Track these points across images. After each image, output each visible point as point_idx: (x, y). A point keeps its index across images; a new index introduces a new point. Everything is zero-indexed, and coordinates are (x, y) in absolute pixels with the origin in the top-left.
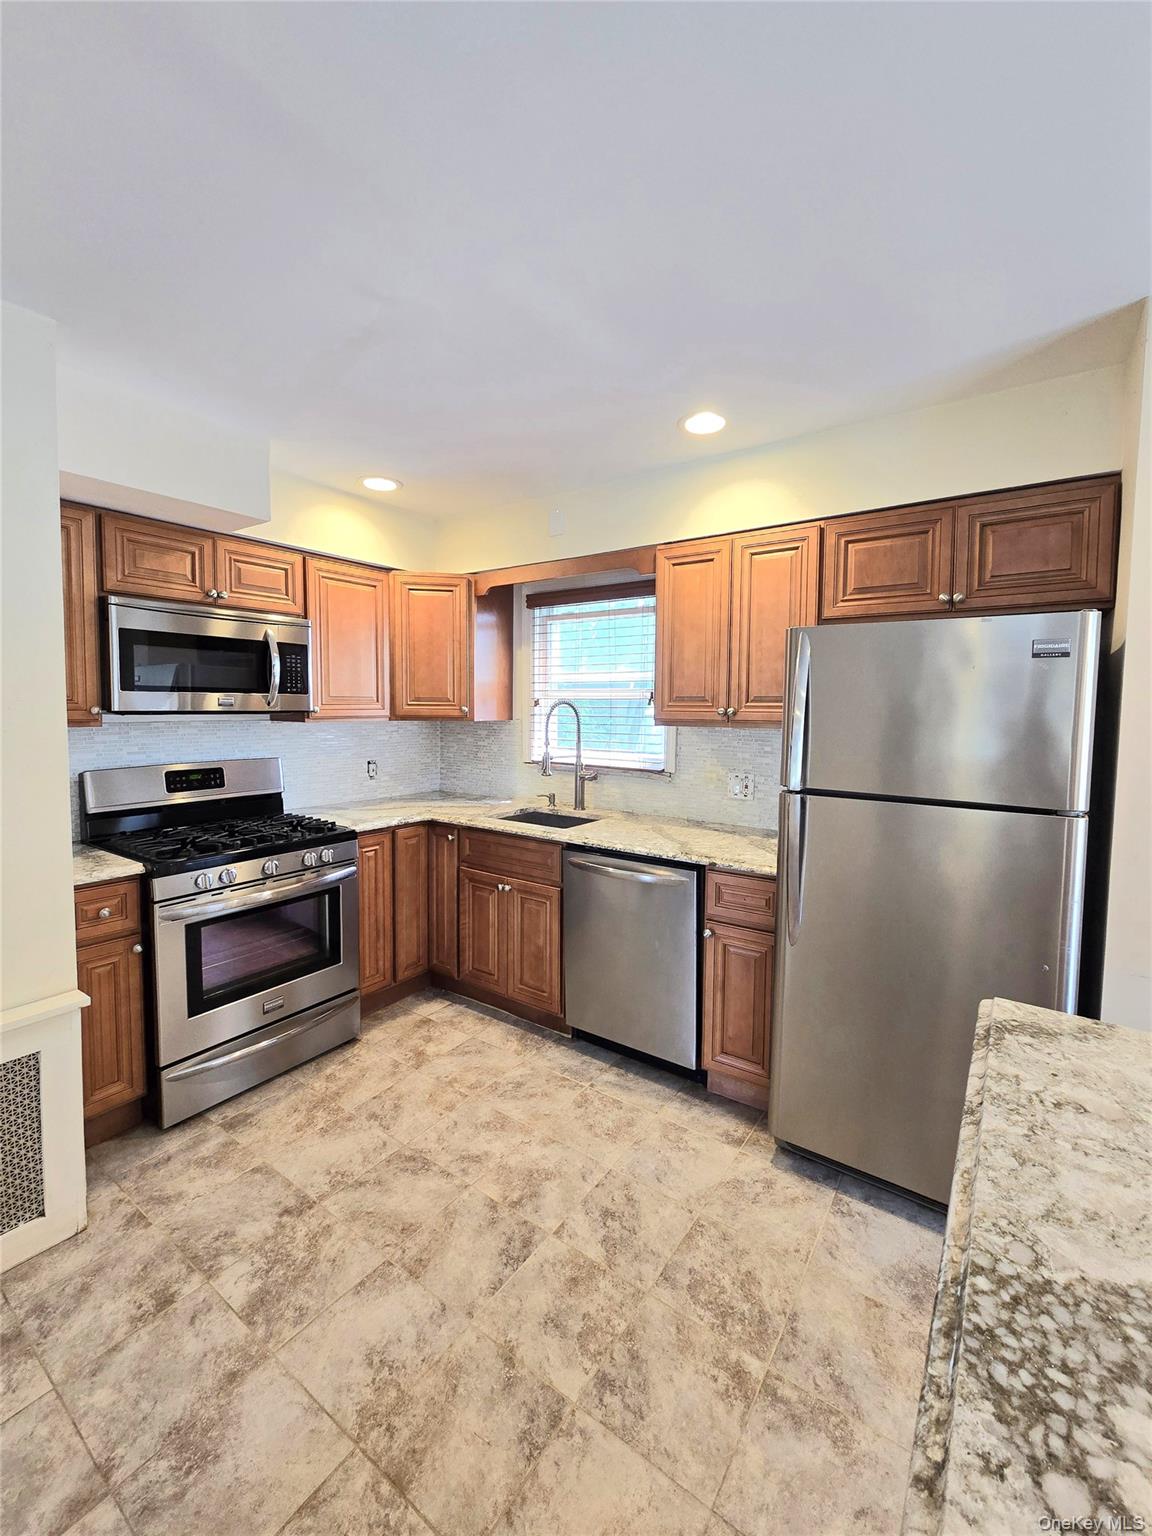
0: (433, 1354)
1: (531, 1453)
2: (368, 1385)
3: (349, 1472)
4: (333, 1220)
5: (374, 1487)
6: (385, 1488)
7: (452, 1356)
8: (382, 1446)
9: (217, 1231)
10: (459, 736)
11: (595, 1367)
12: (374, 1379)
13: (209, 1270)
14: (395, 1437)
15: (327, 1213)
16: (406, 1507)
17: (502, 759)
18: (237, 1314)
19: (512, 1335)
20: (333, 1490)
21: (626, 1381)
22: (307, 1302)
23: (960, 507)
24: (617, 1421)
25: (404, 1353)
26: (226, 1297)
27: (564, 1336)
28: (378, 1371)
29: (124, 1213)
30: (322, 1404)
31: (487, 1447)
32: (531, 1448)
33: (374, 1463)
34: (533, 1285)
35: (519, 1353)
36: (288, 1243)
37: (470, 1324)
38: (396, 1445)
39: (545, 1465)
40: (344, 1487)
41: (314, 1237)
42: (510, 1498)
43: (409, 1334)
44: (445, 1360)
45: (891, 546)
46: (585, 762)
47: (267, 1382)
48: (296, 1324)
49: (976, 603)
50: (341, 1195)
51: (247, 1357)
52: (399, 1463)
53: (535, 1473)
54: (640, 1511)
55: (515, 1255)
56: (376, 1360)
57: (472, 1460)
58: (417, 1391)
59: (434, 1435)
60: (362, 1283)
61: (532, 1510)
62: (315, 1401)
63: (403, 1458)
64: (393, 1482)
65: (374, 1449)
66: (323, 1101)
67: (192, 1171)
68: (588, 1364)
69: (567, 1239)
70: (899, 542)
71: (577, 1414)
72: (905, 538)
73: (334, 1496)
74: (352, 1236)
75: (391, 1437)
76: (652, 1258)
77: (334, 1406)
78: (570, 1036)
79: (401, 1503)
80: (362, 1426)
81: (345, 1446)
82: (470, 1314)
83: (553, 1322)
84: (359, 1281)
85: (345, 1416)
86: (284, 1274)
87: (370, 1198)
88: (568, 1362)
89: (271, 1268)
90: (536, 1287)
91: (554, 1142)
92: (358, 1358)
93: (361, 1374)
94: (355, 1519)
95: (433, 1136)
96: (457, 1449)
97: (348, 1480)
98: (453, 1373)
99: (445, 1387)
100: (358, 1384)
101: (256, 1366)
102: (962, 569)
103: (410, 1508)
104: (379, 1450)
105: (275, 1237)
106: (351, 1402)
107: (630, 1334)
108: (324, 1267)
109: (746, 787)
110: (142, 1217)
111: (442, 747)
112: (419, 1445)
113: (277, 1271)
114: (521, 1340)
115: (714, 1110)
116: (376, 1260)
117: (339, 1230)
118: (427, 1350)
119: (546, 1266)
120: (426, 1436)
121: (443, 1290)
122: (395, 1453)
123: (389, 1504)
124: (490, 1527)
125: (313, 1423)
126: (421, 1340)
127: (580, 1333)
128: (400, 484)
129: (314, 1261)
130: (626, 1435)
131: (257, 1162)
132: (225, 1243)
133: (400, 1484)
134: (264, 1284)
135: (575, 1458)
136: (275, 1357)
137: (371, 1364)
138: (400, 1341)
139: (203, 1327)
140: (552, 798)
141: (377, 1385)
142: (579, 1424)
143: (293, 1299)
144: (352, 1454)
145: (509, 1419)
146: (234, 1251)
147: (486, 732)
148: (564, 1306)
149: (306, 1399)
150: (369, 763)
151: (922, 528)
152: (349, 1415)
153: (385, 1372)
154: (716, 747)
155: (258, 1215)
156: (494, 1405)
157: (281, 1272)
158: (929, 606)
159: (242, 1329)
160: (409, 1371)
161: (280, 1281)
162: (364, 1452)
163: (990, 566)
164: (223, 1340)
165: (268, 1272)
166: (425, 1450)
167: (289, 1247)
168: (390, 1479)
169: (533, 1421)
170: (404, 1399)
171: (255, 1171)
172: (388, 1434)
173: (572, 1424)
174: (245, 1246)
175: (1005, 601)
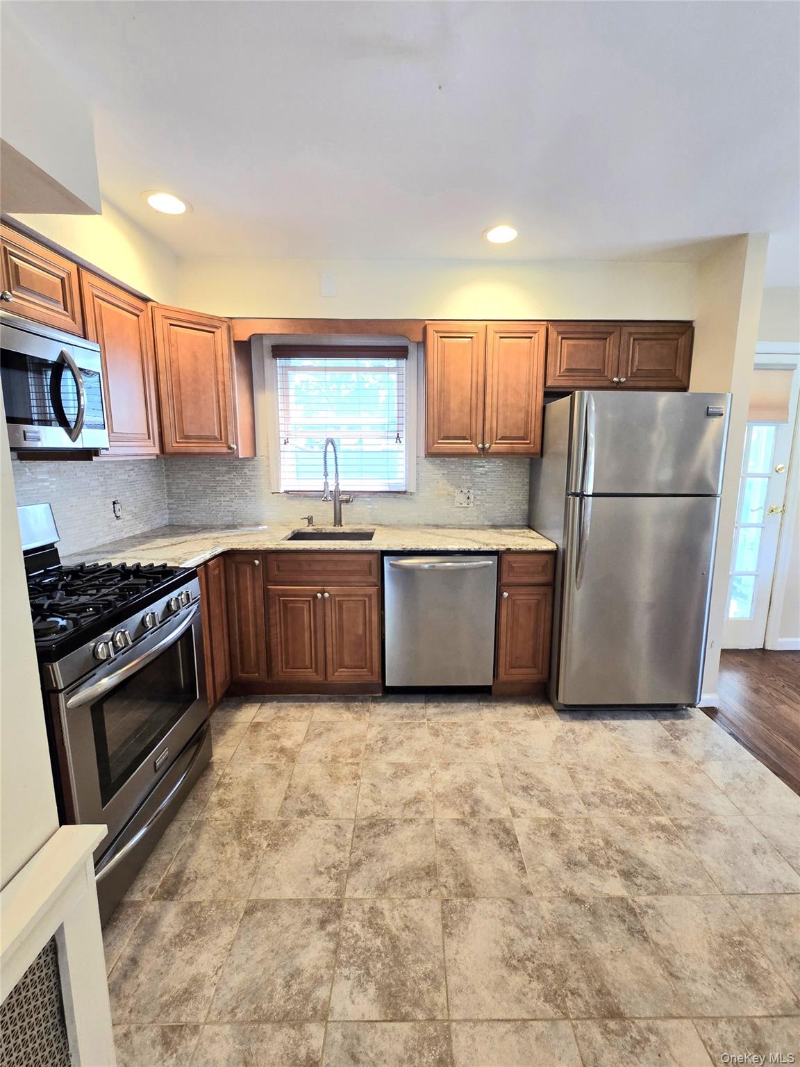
0: (540, 931)
1: (643, 937)
2: (531, 981)
3: (586, 1038)
4: (370, 902)
5: (606, 1031)
6: (612, 1025)
7: (550, 923)
8: (582, 1005)
9: (280, 981)
10: (191, 473)
11: (615, 871)
12: (529, 974)
13: (316, 1013)
14: (581, 993)
15: (360, 901)
16: (633, 1023)
17: (246, 491)
18: (386, 1021)
19: (563, 887)
20: (592, 1057)
21: (634, 867)
22: (426, 968)
23: (624, 326)
24: (653, 889)
25: (525, 945)
26: (358, 1018)
27: (584, 867)
28: (525, 968)
29: (148, 1043)
30: (520, 1018)
31: (624, 953)
32: (638, 933)
33: (589, 1018)
34: (539, 852)
35: (578, 892)
36: (356, 942)
37: (536, 898)
38: (587, 997)
39: (655, 936)
40: (594, 1049)
41: (371, 923)
42: (663, 966)
43: (512, 931)
44: (550, 929)
45: (587, 345)
46: (342, 488)
47: (470, 1042)
48: (437, 988)
49: (630, 384)
50: (352, 881)
51: (434, 1041)
52: (600, 1005)
53: (656, 944)
54: (706, 919)
55: (509, 842)
56: (514, 962)
57: (627, 966)
58: (557, 959)
59: (596, 971)
60: (445, 926)
61: (677, 962)
62: (515, 1020)
63: (599, 1000)
64: (612, 1017)
65: (580, 1011)
66: (240, 824)
67: (179, 954)
68: (611, 872)
69: (523, 816)
70: (591, 342)
71: (636, 900)
72: (597, 341)
73: (596, 1060)
74: (398, 902)
75: (580, 996)
76: (572, 799)
77: (528, 1012)
78: (380, 695)
79: (629, 1023)
80: (558, 1007)
81: (565, 1027)
82: (529, 893)
83: (571, 864)
84: (440, 927)
85: (542, 1011)
86: (383, 965)
87: (380, 870)
88: (602, 878)
89: (368, 969)
90: (541, 852)
91: (449, 764)
92: (504, 972)
93: (517, 980)
94: (622, 1058)
95: (369, 802)
96: (615, 967)
97: (591, 1043)
98: (561, 931)
99: (568, 942)
100: (524, 985)
101: (449, 1040)
102: (623, 364)
103: (636, 1021)
104: (583, 1009)
105: (338, 945)
106: (535, 1000)
107: (607, 843)
108: (406, 937)
109: (468, 498)
110: (178, 1028)
111: (168, 484)
112: (597, 985)
113: (375, 967)
114: (570, 886)
115: (509, 705)
116: (435, 906)
117: (384, 905)
118: (534, 932)
119: (532, 836)
120: (594, 977)
121: (498, 891)
122: (592, 1002)
123: (624, 1031)
124: (674, 988)
125: (532, 1034)
126: (525, 930)
127: (589, 859)
128: (191, 207)
129: (394, 940)
130: (661, 891)
131: (241, 905)
132: (301, 983)
133: (615, 1014)
134: (377, 983)
135: (660, 921)
136: (452, 1021)
137: (515, 968)
138: (513, 940)
139: (371, 1055)
140: (310, 520)
141: (535, 976)
142: (642, 903)
143: (413, 975)
144: (575, 1027)
145: (616, 930)
146: (318, 981)
147: (226, 468)
148: (566, 852)
149: (508, 1026)
150: (114, 503)
151: (604, 336)
152: (543, 1008)
153: (530, 965)
154: (446, 472)
155: (302, 941)
156: (601, 929)
157: (379, 965)
158: (606, 384)
159: (404, 1028)
160: (540, 952)
161: (387, 971)
162: (577, 1018)
163: (636, 363)
164: (399, 1048)
165: (368, 974)
166: (603, 985)
167: (360, 943)
168: (608, 1017)
169: (625, 921)
170: (559, 970)
171: (249, 912)
172: (576, 995)
173: (640, 907)
174: (322, 971)
175: (643, 384)
